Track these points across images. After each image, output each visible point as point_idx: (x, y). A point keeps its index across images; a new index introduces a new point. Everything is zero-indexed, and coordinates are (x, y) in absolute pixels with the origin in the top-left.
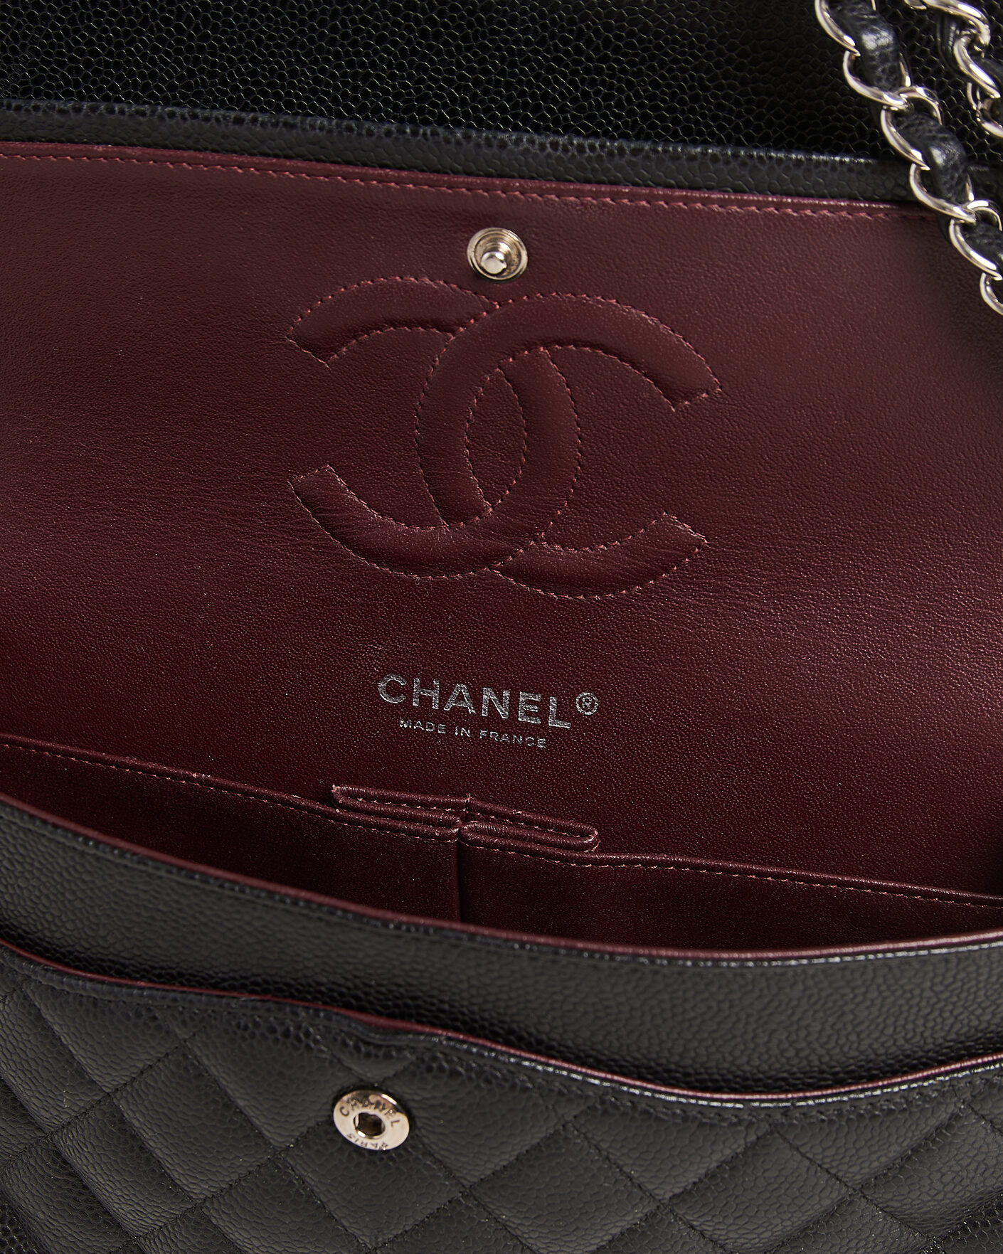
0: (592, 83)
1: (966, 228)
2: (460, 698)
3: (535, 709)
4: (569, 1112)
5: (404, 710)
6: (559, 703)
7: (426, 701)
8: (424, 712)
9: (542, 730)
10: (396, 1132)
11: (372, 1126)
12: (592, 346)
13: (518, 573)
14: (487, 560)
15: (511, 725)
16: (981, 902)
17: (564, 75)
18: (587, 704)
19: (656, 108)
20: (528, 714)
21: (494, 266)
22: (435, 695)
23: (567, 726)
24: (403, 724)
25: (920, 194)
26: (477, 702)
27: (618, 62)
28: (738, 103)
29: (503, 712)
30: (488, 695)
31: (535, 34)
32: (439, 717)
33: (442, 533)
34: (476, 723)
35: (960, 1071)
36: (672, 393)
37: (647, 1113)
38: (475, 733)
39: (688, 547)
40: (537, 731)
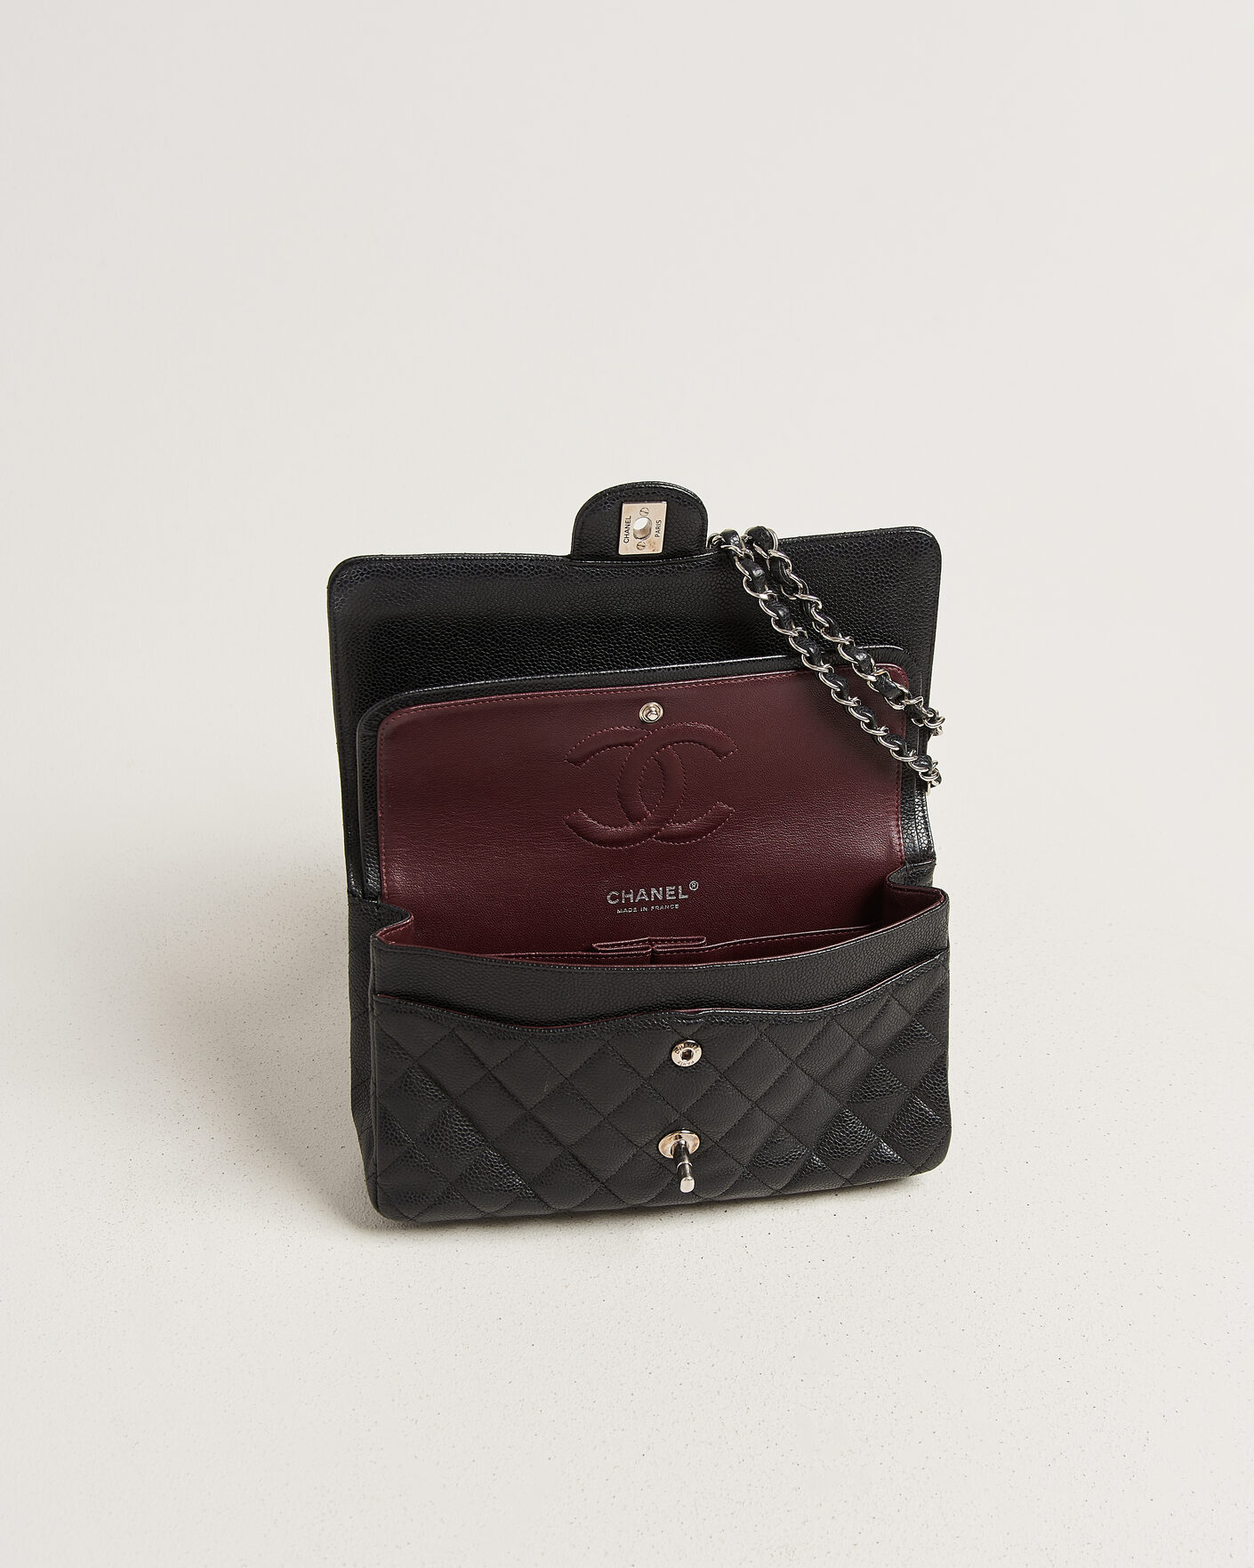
0: (662, 641)
1: (824, 674)
2: (642, 895)
3: (673, 893)
4: (763, 1027)
5: (620, 906)
6: (682, 888)
7: (628, 900)
8: (628, 904)
9: (677, 901)
10: (697, 1054)
11: (687, 1056)
12: (689, 742)
13: (662, 838)
14: (650, 836)
15: (665, 901)
16: (857, 929)
17: (651, 640)
18: (694, 886)
19: (687, 647)
20: (670, 895)
21: (653, 717)
22: (631, 896)
23: (686, 897)
24: (619, 912)
25: (806, 664)
26: (649, 895)
27: (672, 632)
28: (720, 641)
29: (660, 897)
30: (653, 891)
31: (639, 626)
32: (634, 905)
33: (631, 828)
34: (649, 904)
35: (888, 982)
36: (719, 755)
37: (790, 1021)
38: (649, 908)
39: (727, 814)
40: (674, 902)
